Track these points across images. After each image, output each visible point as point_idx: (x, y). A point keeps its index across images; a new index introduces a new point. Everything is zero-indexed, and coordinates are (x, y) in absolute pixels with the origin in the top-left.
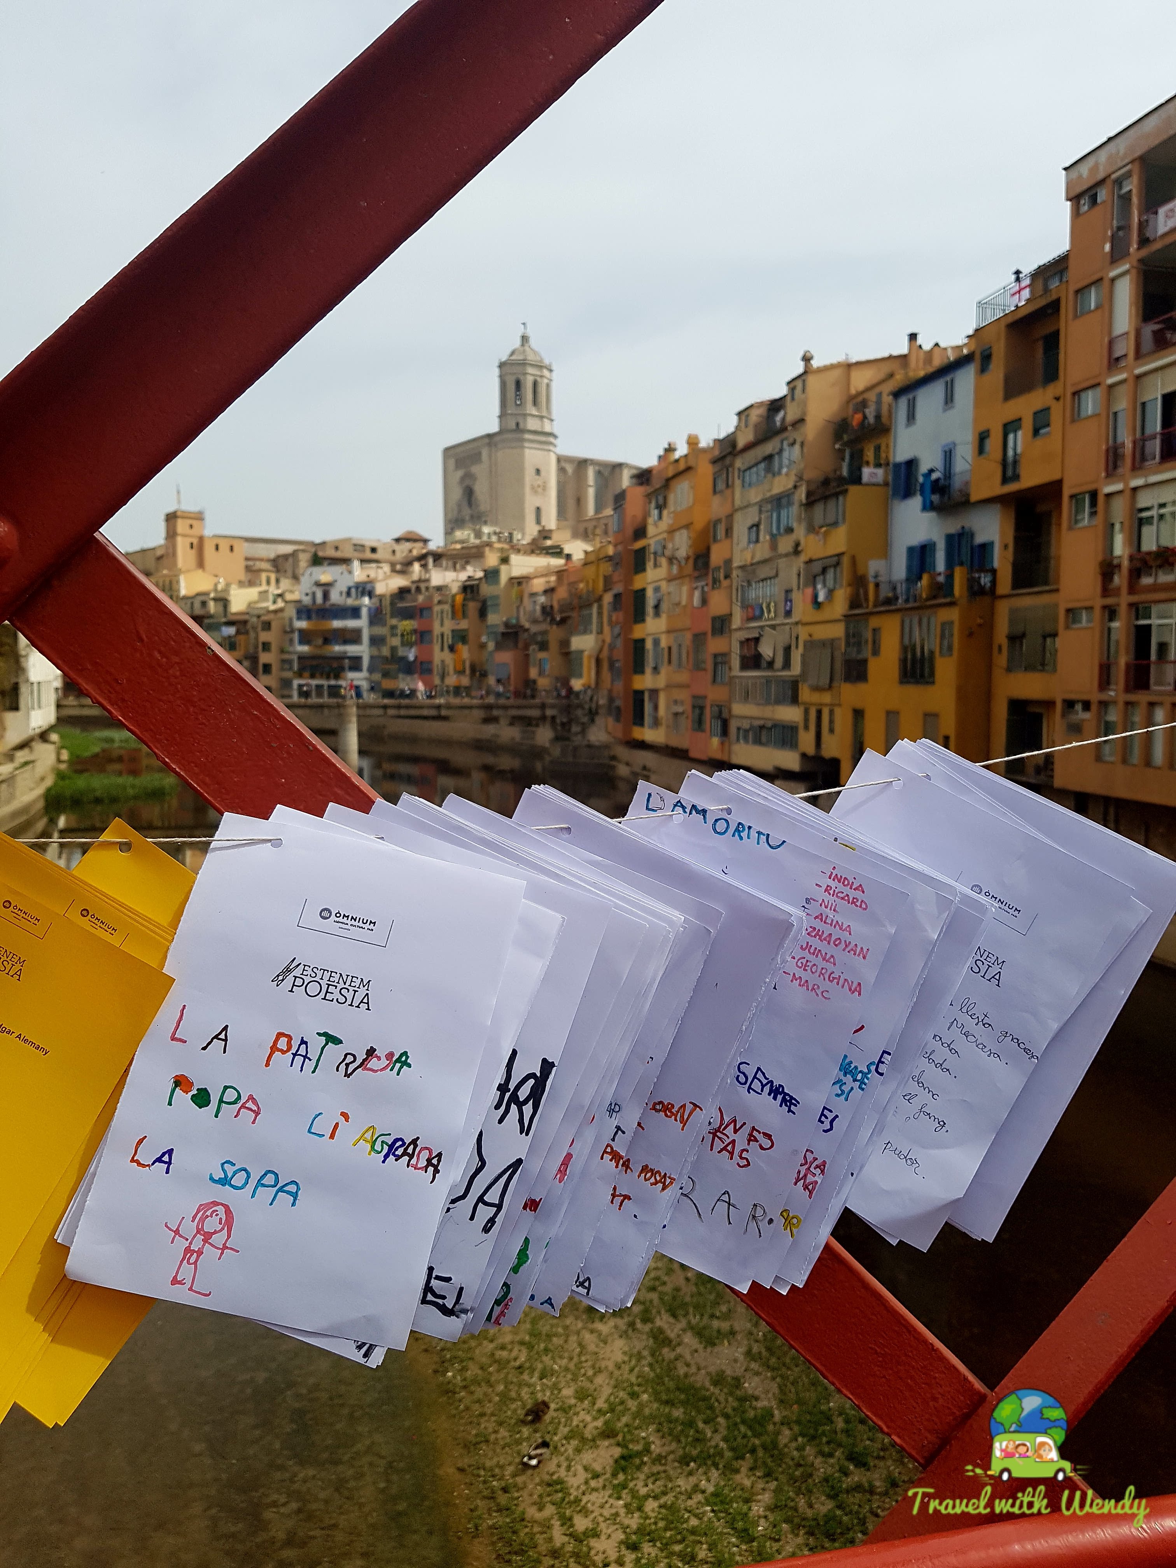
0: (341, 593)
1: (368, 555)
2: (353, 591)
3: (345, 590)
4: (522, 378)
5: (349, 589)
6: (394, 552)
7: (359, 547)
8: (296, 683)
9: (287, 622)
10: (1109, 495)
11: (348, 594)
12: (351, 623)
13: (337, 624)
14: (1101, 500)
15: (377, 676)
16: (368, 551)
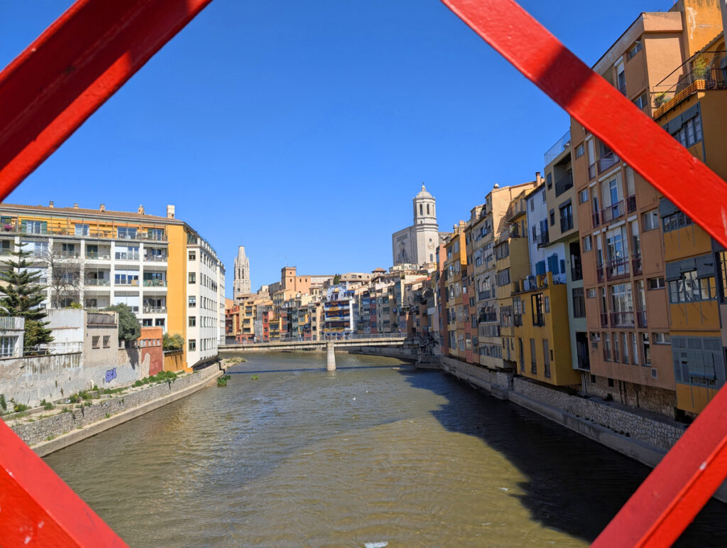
0: (342, 296)
5: (345, 294)
6: (368, 277)
7: (354, 276)
8: (325, 333)
9: (322, 308)
10: (596, 236)
12: (346, 308)
13: (340, 308)
14: (593, 238)
16: (358, 277)
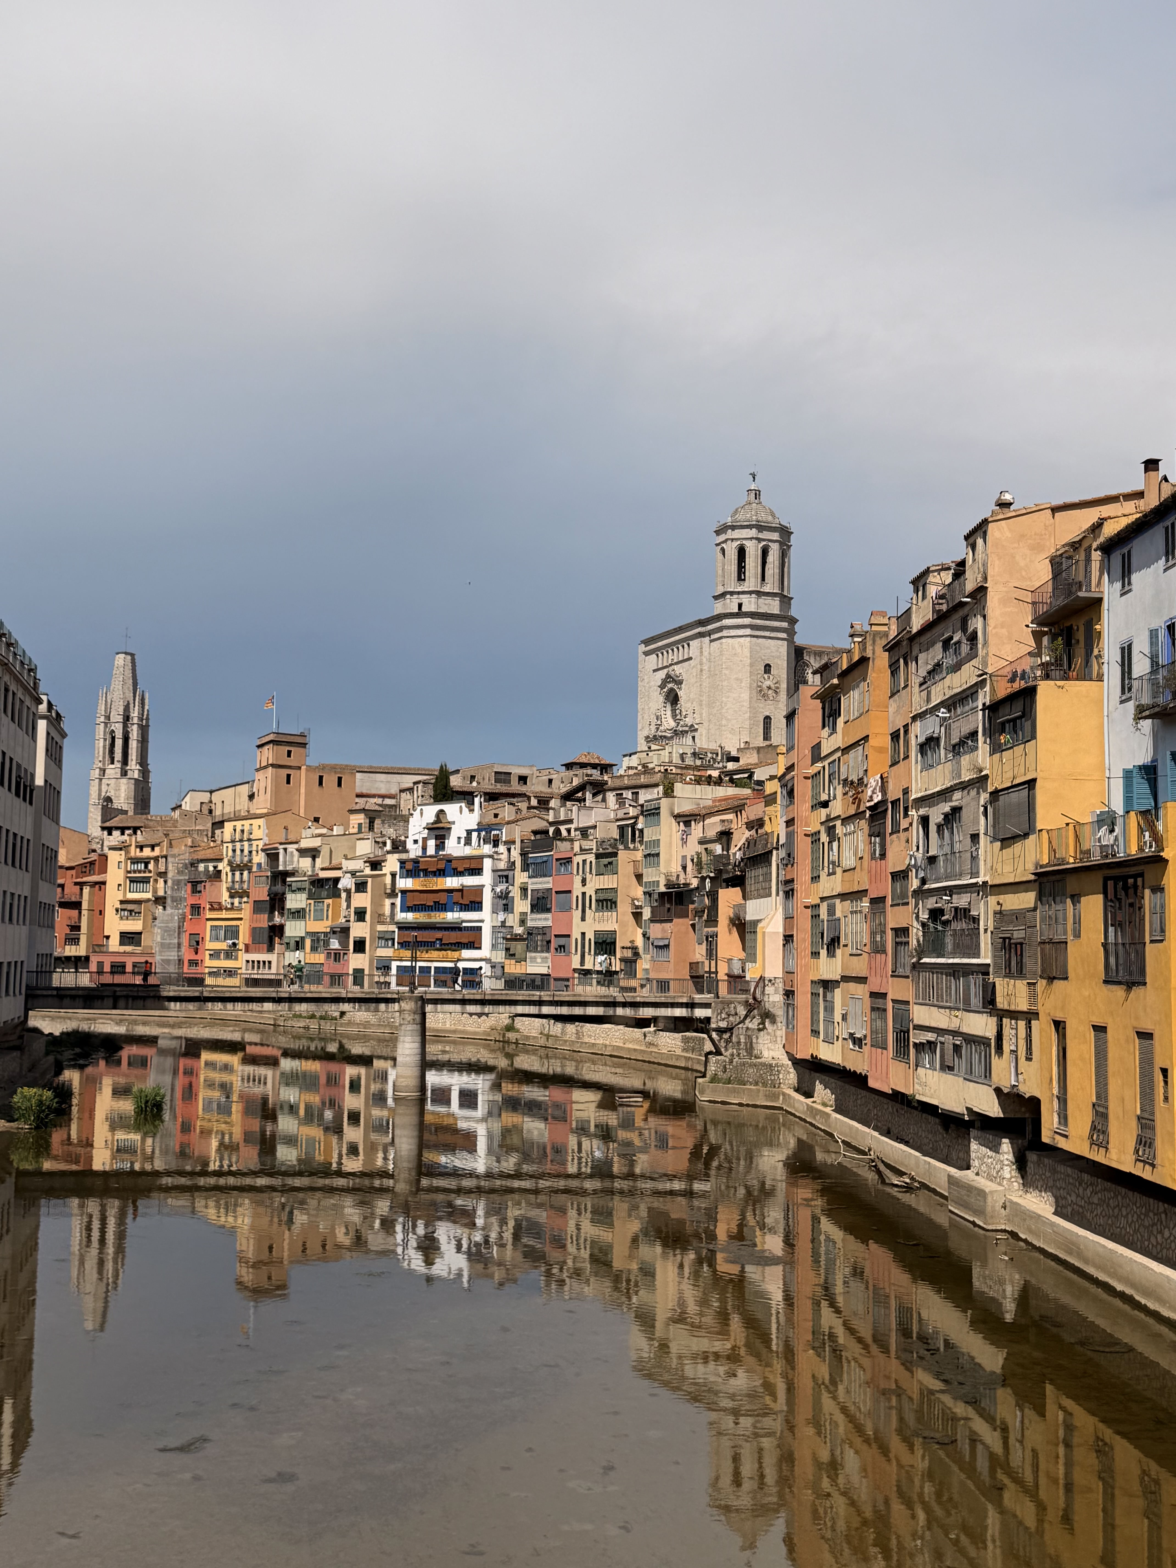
0: (459, 838)
1: (515, 786)
2: (475, 835)
3: (464, 835)
4: (748, 544)
5: (469, 832)
6: (550, 781)
7: (502, 777)
8: (394, 965)
9: (388, 880)
11: (468, 841)
12: (469, 881)
13: (452, 882)
15: (499, 956)
16: (514, 781)
